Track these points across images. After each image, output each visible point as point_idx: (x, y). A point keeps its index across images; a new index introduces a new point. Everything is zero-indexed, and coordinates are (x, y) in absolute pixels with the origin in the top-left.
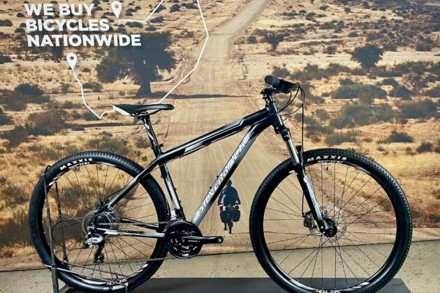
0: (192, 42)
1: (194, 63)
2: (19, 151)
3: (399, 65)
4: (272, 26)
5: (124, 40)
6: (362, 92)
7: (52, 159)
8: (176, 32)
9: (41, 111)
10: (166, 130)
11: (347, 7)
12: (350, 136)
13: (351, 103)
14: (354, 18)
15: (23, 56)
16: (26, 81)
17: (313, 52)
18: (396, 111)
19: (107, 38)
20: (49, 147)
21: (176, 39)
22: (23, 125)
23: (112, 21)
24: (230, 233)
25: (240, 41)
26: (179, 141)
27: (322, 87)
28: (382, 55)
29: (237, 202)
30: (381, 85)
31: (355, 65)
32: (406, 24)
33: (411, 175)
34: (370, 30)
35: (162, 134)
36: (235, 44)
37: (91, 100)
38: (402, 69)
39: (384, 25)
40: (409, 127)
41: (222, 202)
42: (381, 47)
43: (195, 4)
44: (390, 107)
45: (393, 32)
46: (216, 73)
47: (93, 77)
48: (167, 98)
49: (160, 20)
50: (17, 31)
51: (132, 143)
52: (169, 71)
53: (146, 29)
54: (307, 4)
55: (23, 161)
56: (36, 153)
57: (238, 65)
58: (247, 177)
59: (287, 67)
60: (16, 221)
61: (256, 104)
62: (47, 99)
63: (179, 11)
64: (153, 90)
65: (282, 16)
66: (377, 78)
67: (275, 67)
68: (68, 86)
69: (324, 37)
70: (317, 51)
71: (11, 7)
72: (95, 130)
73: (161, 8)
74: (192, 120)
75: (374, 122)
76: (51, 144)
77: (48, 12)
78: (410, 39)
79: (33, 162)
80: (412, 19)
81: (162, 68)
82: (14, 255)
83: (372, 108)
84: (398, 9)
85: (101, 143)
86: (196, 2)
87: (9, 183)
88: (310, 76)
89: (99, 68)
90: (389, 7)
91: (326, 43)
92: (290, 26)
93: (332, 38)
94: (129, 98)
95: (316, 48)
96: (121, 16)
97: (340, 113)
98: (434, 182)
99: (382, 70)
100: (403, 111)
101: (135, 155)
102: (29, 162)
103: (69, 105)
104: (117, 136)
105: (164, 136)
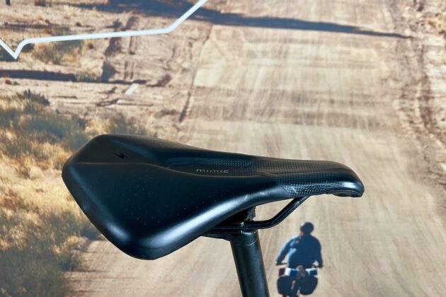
10: (183, 102)
26: (211, 132)
29: (316, 263)
35: (173, 113)
41: (286, 260)
48: (192, 18)
58: (351, 220)
61: (421, 60)
72: (4, 86)
74: (249, 86)
85: (22, 118)
94: (89, 7)
104: (61, 105)
105: (178, 117)
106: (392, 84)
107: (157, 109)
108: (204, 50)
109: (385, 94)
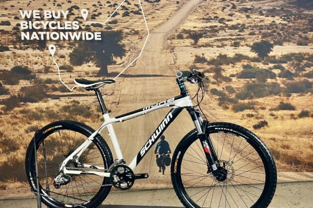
0: (138, 38)
1: (139, 52)
2: (13, 113)
3: (284, 55)
4: (194, 27)
5: (90, 36)
6: (258, 74)
7: (36, 120)
8: (126, 31)
9: (29, 85)
10: (118, 99)
11: (247, 14)
12: (250, 105)
13: (250, 81)
14: (253, 22)
15: (18, 46)
16: (19, 64)
17: (223, 46)
18: (283, 88)
19: (78, 34)
20: (34, 110)
21: (126, 35)
22: (17, 95)
23: (81, 23)
24: (163, 174)
25: (171, 38)
26: (127, 107)
27: (230, 70)
28: (273, 48)
29: (169, 152)
30: (272, 69)
31: (253, 55)
32: (290, 27)
33: (294, 134)
34: (264, 30)
35: (115, 102)
36: (168, 39)
37: (65, 78)
38: (287, 58)
39: (274, 27)
40: (292, 99)
41: (158, 151)
42: (272, 42)
43: (140, 11)
44: (279, 85)
45: (281, 32)
46: (155, 59)
47: (67, 61)
48: (119, 77)
49: (115, 22)
50: (14, 29)
51: (94, 108)
52: (121, 58)
53: (105, 29)
54: (219, 12)
55: (15, 120)
56: (24, 115)
57: (170, 54)
58: (176, 133)
59: (205, 56)
60: (9, 163)
62: (34, 77)
63: (129, 16)
64: (109, 71)
65: (202, 20)
66: (269, 64)
67: (196, 56)
68: (49, 67)
69: (231, 35)
70: (226, 45)
71: (10, 12)
72: (67, 99)
73: (116, 14)
74: (137, 93)
75: (267, 95)
76: (36, 108)
77: (36, 16)
78: (293, 37)
79: (22, 121)
80: (294, 23)
81: (116, 56)
82: (7, 188)
83: (265, 85)
84: (284, 16)
85: (71, 108)
86: (141, 10)
87: (5, 137)
88: (221, 62)
89: (71, 55)
90: (278, 15)
91: (233, 39)
92: (207, 27)
93: (237, 36)
94: (92, 76)
95: (226, 42)
96: (87, 19)
97: (243, 89)
98: (311, 139)
99: (273, 58)
100: (288, 88)
101: (95, 117)
102: (20, 122)
103: (49, 81)
104: (83, 103)
105: (117, 104)
106: (177, 89)
107: (111, 102)
108: (123, 84)
109: (176, 92)
